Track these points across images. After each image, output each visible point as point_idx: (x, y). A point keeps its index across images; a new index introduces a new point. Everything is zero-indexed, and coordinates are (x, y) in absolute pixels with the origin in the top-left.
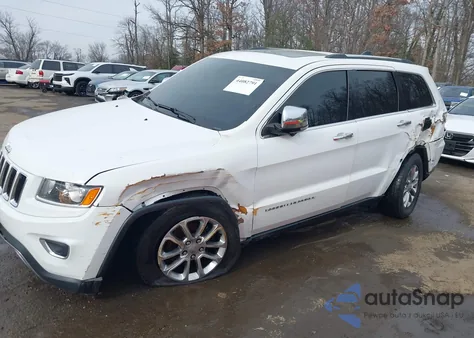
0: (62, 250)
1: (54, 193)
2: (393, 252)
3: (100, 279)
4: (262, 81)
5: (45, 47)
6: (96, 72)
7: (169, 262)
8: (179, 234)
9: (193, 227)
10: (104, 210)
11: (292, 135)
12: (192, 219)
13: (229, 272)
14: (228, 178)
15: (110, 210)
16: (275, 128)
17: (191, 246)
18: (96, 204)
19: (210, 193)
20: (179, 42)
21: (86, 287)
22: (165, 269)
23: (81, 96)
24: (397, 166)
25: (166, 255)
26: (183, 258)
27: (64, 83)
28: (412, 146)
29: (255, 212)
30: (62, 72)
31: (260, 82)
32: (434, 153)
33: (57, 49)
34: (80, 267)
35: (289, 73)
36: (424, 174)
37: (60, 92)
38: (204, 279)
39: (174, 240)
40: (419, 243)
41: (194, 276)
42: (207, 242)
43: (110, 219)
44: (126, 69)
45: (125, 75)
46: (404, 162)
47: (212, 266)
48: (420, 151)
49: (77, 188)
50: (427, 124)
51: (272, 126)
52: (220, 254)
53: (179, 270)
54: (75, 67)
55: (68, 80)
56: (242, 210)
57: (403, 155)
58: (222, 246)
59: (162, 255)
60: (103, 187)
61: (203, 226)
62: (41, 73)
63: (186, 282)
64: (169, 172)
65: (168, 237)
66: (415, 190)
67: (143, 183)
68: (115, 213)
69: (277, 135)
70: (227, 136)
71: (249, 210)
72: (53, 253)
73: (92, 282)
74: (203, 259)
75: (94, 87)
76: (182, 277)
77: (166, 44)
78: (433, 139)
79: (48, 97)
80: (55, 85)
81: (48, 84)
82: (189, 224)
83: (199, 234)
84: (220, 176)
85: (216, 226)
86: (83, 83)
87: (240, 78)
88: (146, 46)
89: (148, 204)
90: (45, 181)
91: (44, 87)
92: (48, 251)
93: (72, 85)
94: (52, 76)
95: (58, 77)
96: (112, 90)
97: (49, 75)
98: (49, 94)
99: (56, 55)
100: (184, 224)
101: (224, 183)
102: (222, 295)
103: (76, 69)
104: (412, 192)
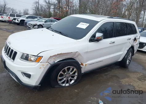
0: (29, 76)
1: (26, 58)
2: (125, 78)
3: (40, 85)
4: (89, 24)
5: (9, 9)
6: (27, 18)
7: (60, 80)
8: (64, 71)
9: (68, 69)
10: (43, 64)
11: (98, 42)
12: (68, 67)
13: (77, 83)
14: (79, 54)
15: (44, 64)
16: (93, 39)
17: (67, 75)
18: (40, 62)
19: (73, 59)
20: (52, 10)
21: (35, 88)
22: (59, 82)
23: (22, 25)
24: (126, 52)
25: (60, 78)
26: (65, 79)
27: (16, 21)
28: (130, 46)
29: (86, 65)
30: (16, 17)
31: (88, 25)
32: (136, 48)
33: (13, 10)
34: (34, 81)
35: (97, 22)
36: (133, 54)
37: (15, 24)
38: (70, 85)
39: (63, 73)
40: (132, 75)
41: (67, 85)
42: (72, 74)
43: (45, 66)
44: (36, 18)
45: (36, 19)
46: (128, 51)
47: (73, 81)
48: (132, 47)
49: (34, 57)
50: (135, 39)
51: (92, 38)
52: (75, 78)
53: (63, 83)
54: (20, 16)
55: (18, 20)
56: (82, 64)
57: (128, 49)
58: (76, 76)
59: (59, 78)
60: (43, 57)
61: (71, 69)
62: (9, 18)
63: (65, 86)
64: (62, 52)
65: (61, 72)
66: (130, 59)
67: (55, 56)
68: (46, 65)
69: (93, 42)
70: (79, 41)
71: (84, 64)
72: (25, 77)
73: (38, 86)
74: (70, 79)
75: (26, 23)
76: (64, 85)
77: (48, 10)
78: (136, 44)
79: (11, 25)
80: (14, 22)
81: (11, 21)
82: (67, 68)
83: (70, 71)
84: (77, 54)
85: (75, 69)
86: (23, 21)
87: (81, 23)
88: (42, 10)
89: (55, 62)
90: (23, 54)
91: (10, 22)
92: (24, 76)
93: (19, 22)
94: (13, 19)
95: (15, 19)
96: (33, 24)
97: (12, 18)
98: (11, 24)
99: (12, 12)
100: (66, 68)
101: (78, 56)
102: (76, 91)
103: (20, 17)
104: (129, 60)
